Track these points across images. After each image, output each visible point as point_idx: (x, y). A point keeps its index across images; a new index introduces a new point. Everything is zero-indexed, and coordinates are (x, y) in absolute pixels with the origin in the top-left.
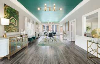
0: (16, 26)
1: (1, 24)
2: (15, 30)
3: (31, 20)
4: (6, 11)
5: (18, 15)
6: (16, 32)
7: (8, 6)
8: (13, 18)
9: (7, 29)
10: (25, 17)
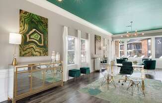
0: (42, 44)
1: (10, 43)
2: (40, 53)
3: (79, 32)
4: (22, 22)
5: (47, 25)
6: (40, 55)
7: (26, 13)
8: (35, 32)
9: (24, 51)
10: (63, 26)
